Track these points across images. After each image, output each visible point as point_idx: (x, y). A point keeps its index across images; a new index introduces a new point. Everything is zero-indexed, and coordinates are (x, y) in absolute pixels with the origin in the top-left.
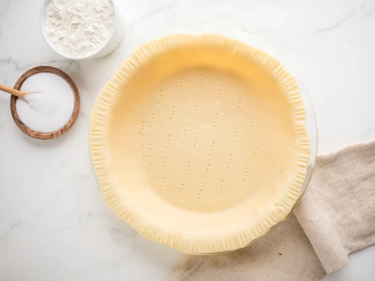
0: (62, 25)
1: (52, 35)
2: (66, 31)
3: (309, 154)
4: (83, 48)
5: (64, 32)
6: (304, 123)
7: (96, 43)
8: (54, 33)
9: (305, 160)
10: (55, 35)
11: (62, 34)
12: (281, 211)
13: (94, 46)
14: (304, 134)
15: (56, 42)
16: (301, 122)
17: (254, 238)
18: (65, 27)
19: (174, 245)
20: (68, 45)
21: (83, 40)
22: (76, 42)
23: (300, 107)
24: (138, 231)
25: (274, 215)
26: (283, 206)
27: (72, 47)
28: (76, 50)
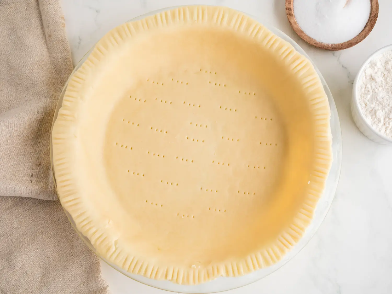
0: (389, 74)
1: (373, 66)
2: (384, 82)
3: (183, 283)
4: (373, 112)
5: (382, 79)
6: (222, 276)
7: (385, 125)
8: (375, 67)
9: (175, 278)
10: (374, 69)
11: (379, 79)
12: (108, 249)
13: (381, 125)
14: (208, 276)
15: (365, 73)
16: (223, 272)
17: (74, 216)
18: (388, 78)
19: (62, 115)
20: (368, 91)
21: (383, 109)
22: (377, 100)
23: (242, 270)
24: (80, 69)
25: (104, 240)
26: (115, 251)
27: (369, 96)
28: (367, 103)
